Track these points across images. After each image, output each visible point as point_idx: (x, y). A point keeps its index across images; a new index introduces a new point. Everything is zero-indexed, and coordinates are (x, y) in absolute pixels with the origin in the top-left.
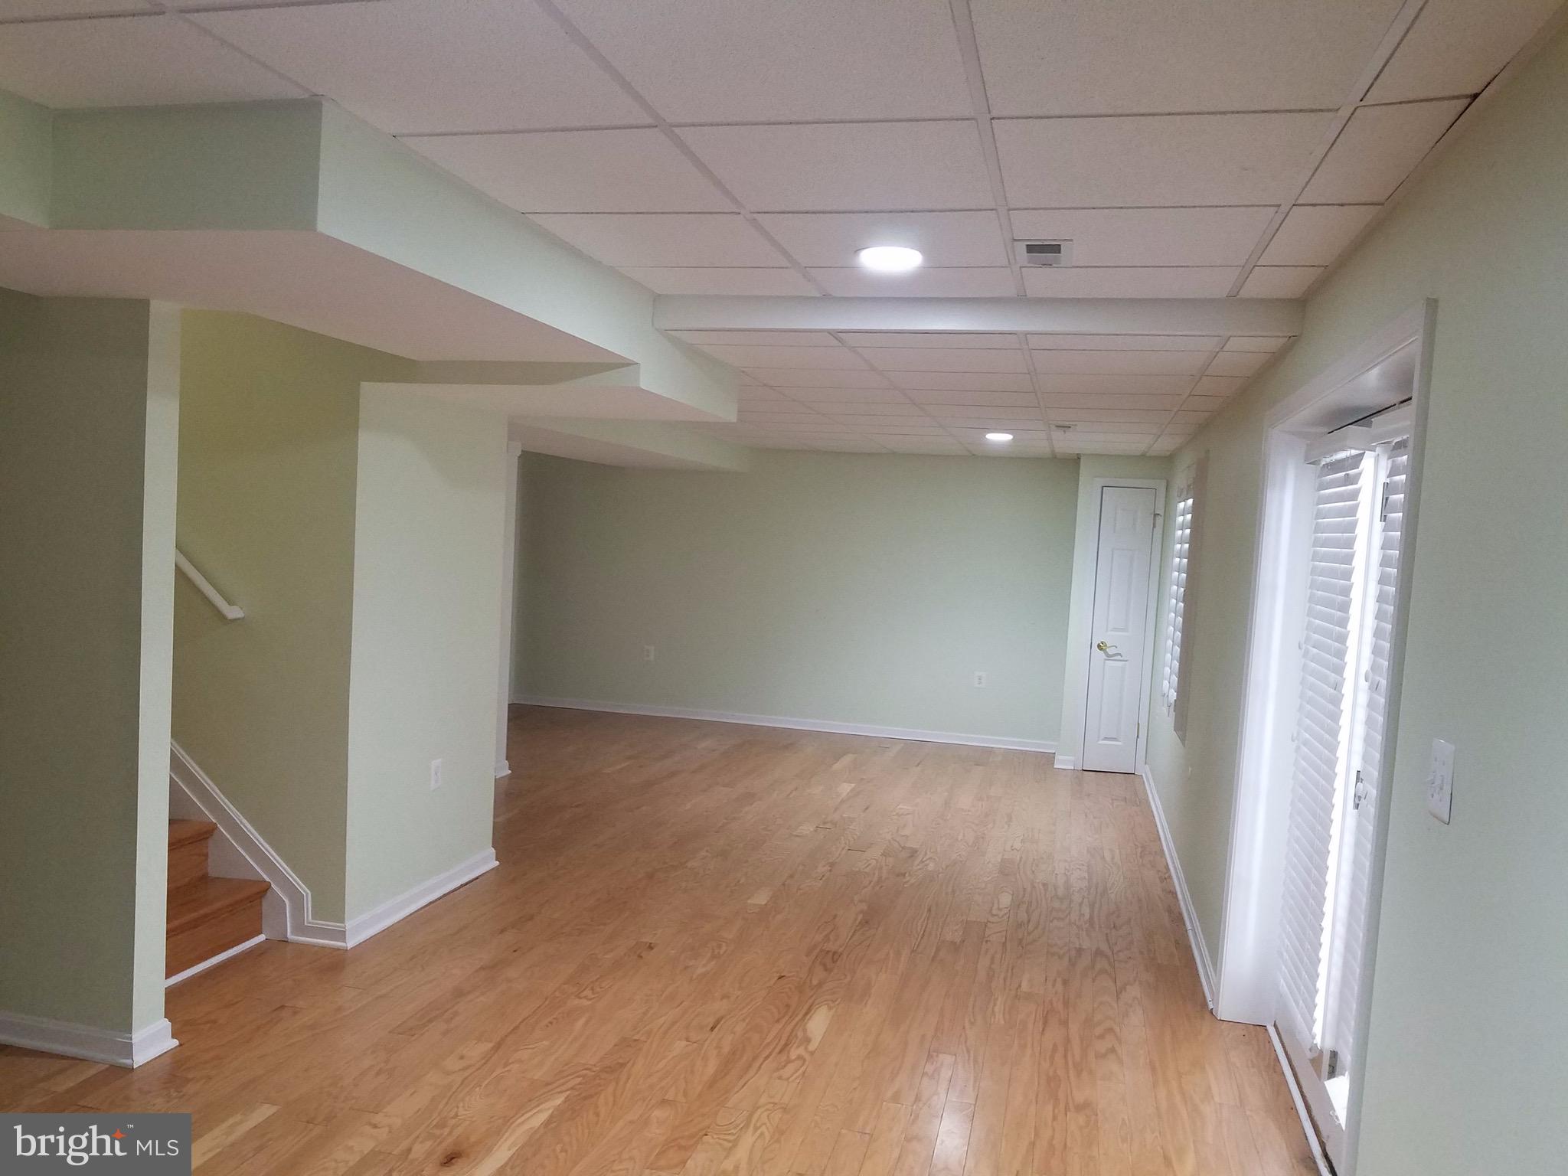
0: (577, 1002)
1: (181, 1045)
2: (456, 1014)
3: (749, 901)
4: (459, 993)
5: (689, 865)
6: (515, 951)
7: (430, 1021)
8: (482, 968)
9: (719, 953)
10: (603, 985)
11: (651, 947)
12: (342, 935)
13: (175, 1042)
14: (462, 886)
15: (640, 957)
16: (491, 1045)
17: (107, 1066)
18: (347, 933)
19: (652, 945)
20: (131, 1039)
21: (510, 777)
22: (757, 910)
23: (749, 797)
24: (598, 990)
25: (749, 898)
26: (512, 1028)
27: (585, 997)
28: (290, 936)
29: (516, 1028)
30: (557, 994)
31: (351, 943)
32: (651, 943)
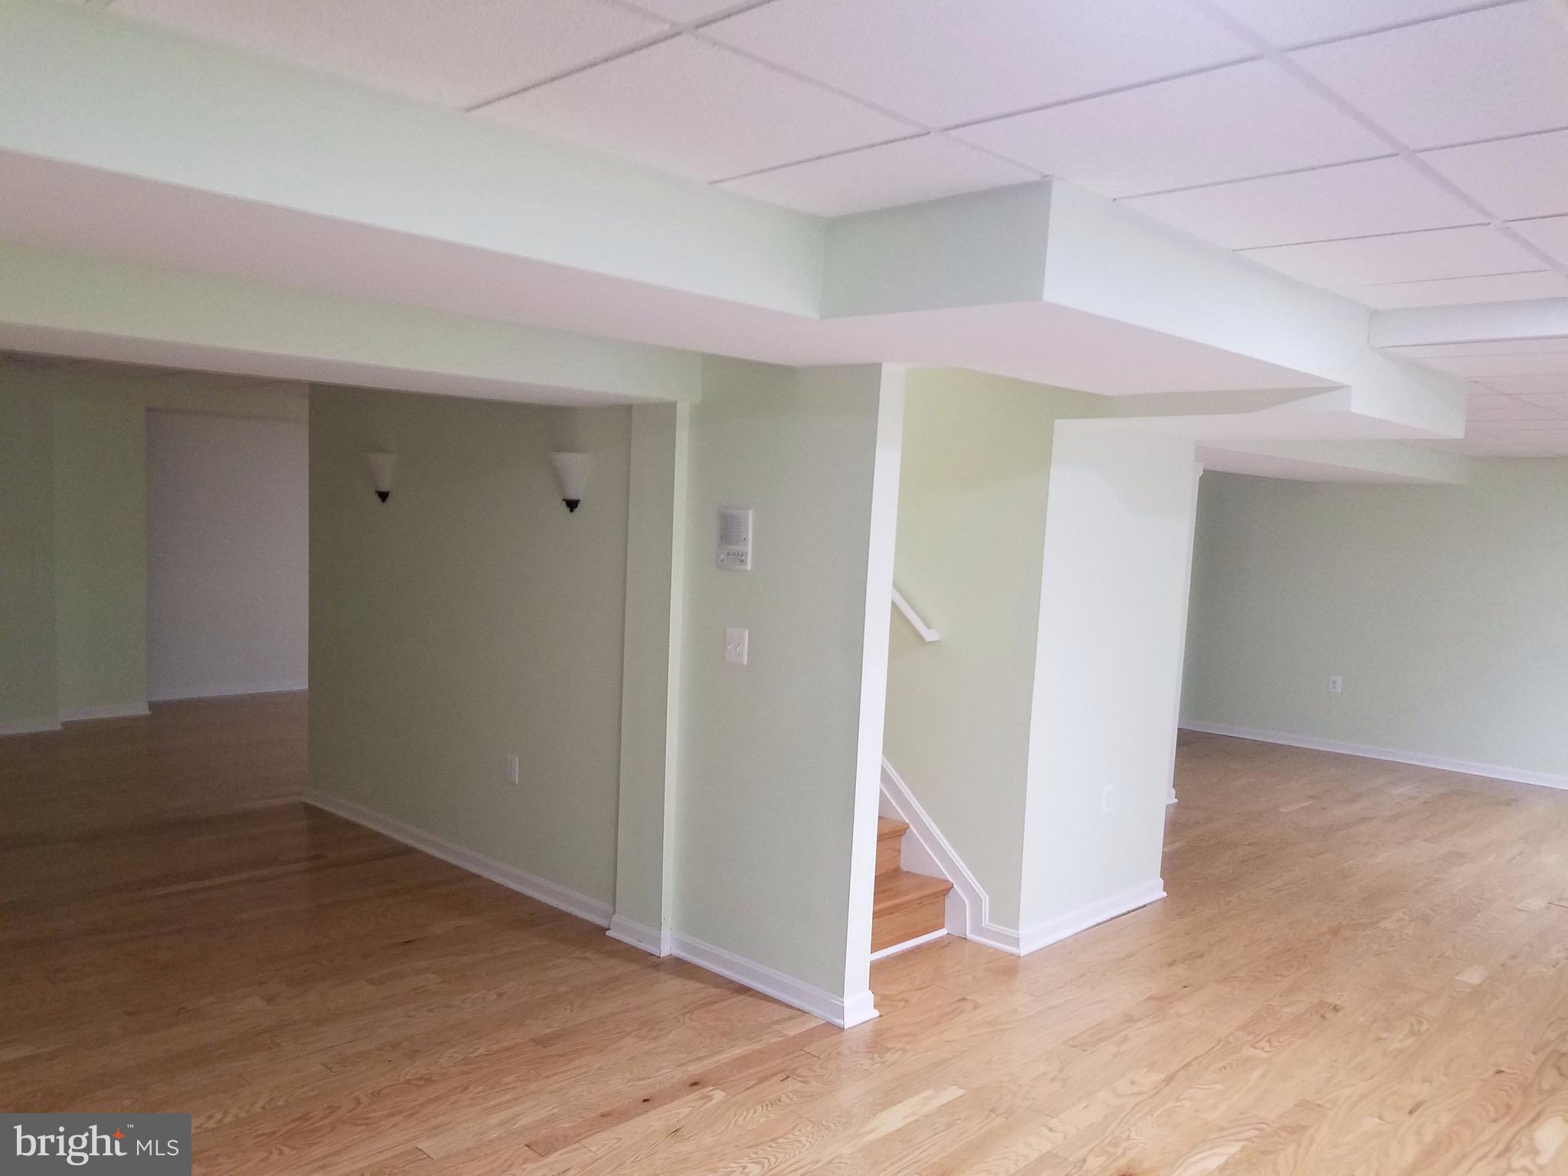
0: (1252, 1052)
1: (880, 1016)
2: (1126, 1039)
3: (1457, 978)
4: (1129, 1019)
5: (1382, 925)
6: (1185, 987)
7: (1100, 1040)
8: (1151, 998)
9: (1419, 1030)
10: (1281, 1040)
11: (1336, 1009)
12: (1016, 942)
13: (876, 1013)
14: (1129, 912)
15: (1323, 1017)
16: (1163, 1076)
17: (823, 1022)
18: (1021, 940)
19: (1337, 1007)
20: (843, 1003)
21: (1177, 806)
22: (1468, 990)
23: (1456, 857)
24: (1277, 1044)
25: (1457, 974)
26: (1183, 1065)
27: (1262, 1049)
28: (969, 935)
29: (1188, 1065)
30: (1231, 1038)
31: (1024, 950)
32: (1336, 1005)
